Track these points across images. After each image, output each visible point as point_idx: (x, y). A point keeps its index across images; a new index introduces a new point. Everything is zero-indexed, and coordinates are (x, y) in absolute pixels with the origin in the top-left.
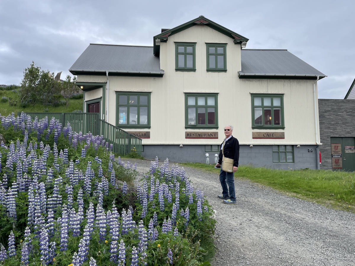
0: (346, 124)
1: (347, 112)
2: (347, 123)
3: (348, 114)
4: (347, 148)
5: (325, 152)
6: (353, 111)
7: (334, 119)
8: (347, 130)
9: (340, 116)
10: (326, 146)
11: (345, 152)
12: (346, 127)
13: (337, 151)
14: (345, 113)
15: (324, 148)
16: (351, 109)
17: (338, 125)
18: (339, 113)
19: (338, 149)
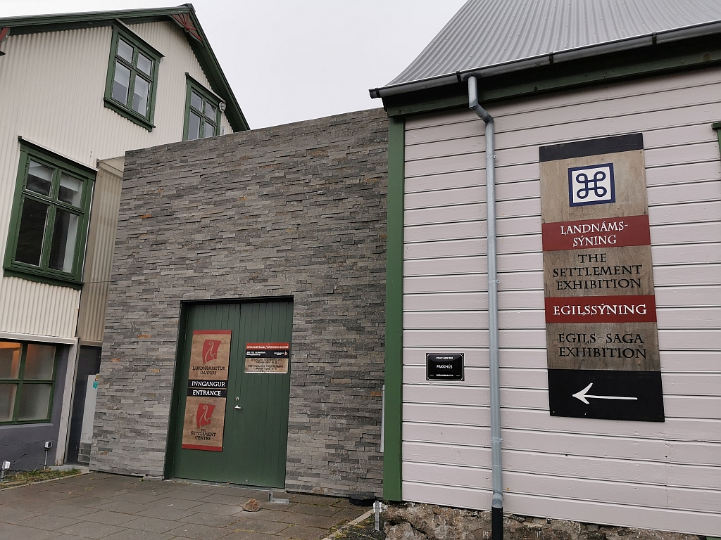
0: (251, 240)
1: (262, 185)
2: (257, 233)
3: (265, 191)
4: (255, 351)
6: (287, 177)
7: (207, 221)
8: (251, 266)
9: (230, 205)
10: (159, 343)
11: (243, 368)
12: (251, 251)
13: (210, 364)
14: (254, 188)
16: (279, 167)
17: (219, 246)
18: (229, 194)
19: (215, 357)
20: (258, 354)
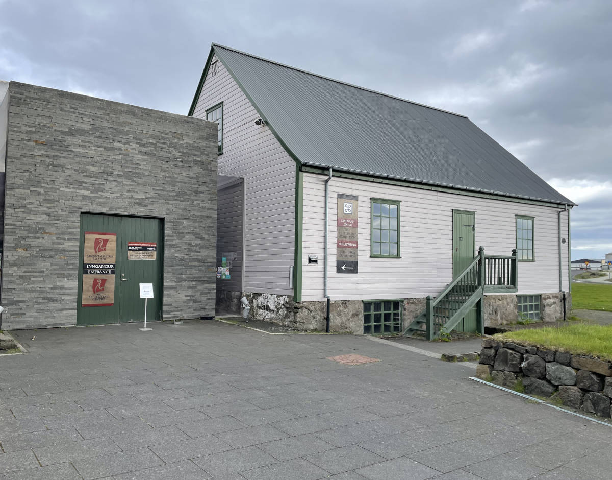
0: (135, 179)
1: (142, 145)
2: (138, 175)
3: (143, 149)
4: (134, 246)
5: (57, 258)
6: (158, 144)
7: (99, 159)
8: (135, 196)
9: (118, 152)
10: (65, 239)
11: (126, 256)
12: (135, 186)
13: (102, 254)
14: (134, 145)
15: (53, 243)
16: (152, 137)
17: (110, 178)
18: (116, 144)
19: (105, 250)
20: (137, 248)
